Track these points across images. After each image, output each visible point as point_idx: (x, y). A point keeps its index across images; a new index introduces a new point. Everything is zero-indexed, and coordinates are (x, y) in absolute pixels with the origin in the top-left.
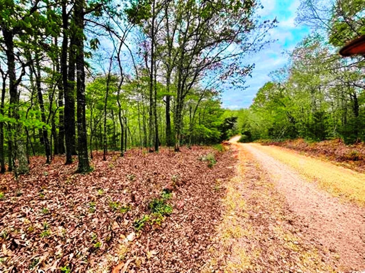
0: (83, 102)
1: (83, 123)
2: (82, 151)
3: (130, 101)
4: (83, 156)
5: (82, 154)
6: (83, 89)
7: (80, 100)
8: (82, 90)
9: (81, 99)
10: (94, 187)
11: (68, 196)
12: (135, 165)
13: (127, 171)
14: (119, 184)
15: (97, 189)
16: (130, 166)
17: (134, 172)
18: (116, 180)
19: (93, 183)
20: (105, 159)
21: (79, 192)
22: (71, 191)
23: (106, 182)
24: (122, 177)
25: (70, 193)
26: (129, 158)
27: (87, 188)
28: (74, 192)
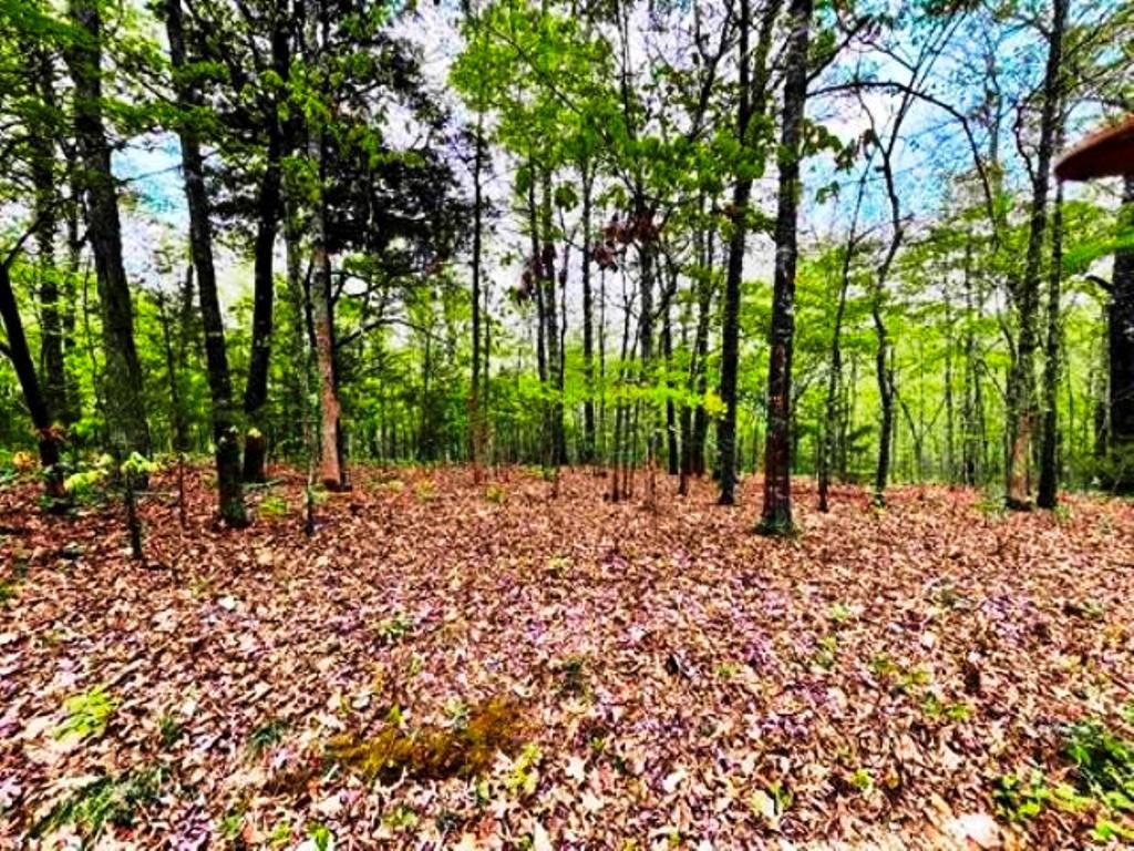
0: (787, 335)
2: (775, 475)
3: (913, 310)
4: (777, 489)
5: (775, 484)
6: (789, 298)
7: (781, 330)
8: (787, 302)
9: (782, 327)
10: (814, 589)
11: (750, 592)
12: (954, 549)
13: (922, 566)
14: (898, 603)
15: (824, 596)
16: (927, 547)
17: (952, 578)
18: (885, 588)
19: (809, 575)
20: (823, 508)
21: (775, 589)
22: (757, 581)
23: (848, 583)
24: (906, 583)
25: (755, 586)
26: (911, 517)
27: (794, 584)
28: (763, 585)
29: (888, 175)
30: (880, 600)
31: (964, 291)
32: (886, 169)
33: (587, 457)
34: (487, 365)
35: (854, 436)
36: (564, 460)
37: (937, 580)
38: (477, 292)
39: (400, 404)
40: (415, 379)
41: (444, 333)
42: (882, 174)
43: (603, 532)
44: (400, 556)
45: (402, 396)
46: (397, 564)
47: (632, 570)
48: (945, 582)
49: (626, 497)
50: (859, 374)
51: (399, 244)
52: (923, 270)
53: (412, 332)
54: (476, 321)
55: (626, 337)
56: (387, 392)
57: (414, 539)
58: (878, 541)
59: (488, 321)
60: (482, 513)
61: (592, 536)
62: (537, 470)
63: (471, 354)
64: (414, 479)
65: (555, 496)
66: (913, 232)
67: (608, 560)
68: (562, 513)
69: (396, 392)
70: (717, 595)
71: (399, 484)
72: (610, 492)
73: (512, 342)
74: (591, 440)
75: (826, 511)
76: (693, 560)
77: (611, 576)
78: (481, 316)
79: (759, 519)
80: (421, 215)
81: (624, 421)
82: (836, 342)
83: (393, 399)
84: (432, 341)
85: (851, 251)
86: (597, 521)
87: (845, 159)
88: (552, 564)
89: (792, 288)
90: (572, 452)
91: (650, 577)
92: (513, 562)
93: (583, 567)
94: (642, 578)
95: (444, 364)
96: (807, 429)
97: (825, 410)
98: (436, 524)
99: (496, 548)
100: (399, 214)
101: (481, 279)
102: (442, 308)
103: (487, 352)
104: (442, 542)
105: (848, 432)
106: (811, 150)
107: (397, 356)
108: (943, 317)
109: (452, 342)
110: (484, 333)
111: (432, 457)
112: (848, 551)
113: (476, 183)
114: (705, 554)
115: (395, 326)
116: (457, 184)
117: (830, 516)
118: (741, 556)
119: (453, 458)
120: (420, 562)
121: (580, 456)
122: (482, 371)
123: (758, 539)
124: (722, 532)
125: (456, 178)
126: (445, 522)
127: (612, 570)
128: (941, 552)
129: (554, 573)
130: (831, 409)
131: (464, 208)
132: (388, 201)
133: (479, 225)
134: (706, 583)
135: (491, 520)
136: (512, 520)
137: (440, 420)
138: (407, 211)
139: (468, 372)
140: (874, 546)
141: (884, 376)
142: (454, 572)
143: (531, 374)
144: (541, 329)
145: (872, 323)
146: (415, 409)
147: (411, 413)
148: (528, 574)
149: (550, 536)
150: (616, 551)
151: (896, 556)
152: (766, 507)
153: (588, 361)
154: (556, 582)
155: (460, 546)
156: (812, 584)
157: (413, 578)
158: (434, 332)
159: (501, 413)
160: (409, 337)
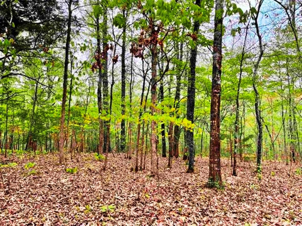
0: (218, 93)
1: (217, 121)
2: (214, 158)
3: (267, 84)
4: (215, 165)
5: (214, 163)
6: (219, 76)
7: (216, 91)
8: (218, 78)
9: (216, 89)
10: (234, 215)
11: (205, 219)
12: (292, 193)
13: (280, 201)
14: (272, 221)
15: (239, 219)
16: (281, 192)
17: (292, 206)
18: (266, 214)
19: (232, 209)
20: (234, 174)
21: (217, 216)
22: (208, 213)
23: (250, 212)
24: (274, 210)
25: (207, 215)
26: (273, 178)
27: (226, 214)
28: (211, 215)
29: (257, 27)
30: (264, 220)
31: (287, 77)
32: (256, 24)
33: (122, 148)
34: (70, 100)
35: (245, 140)
36: (110, 150)
37: (286, 208)
38: (67, 63)
39: (17, 119)
40: (28, 106)
41: (46, 82)
42: (254, 26)
43: (131, 189)
44: (14, 207)
45: (19, 115)
46: (12, 213)
47: (147, 209)
48: (289, 208)
49: (141, 169)
50: (246, 111)
51: (24, 34)
52: (271, 67)
53: (27, 80)
54: (66, 77)
55: (143, 90)
56: (10, 112)
57: (23, 197)
58: (261, 190)
59: (72, 77)
60: (63, 181)
61: (125, 191)
62: (95, 155)
63: (61, 93)
64: (23, 162)
65: (104, 169)
66: (266, 51)
67: (134, 205)
68: (109, 179)
69: (15, 112)
70: (189, 221)
71: (14, 165)
72: (134, 168)
73: (83, 89)
74: (124, 140)
75: (236, 176)
76: (177, 202)
77: (136, 214)
78: (69, 74)
79: (207, 181)
80: (38, 21)
81: (141, 131)
82: (238, 97)
83: (14, 116)
84: (39, 85)
85: (243, 57)
86: (127, 183)
87: (243, 18)
88: (104, 209)
89: (220, 72)
90: (113, 146)
91: (156, 213)
92: (82, 208)
93: (121, 209)
94: (152, 214)
95: (45, 98)
96: (226, 136)
97: (233, 127)
98: (36, 188)
99: (72, 201)
100: (25, 19)
101: (69, 56)
102: (46, 69)
103: (70, 93)
104: (39, 199)
105: (242, 138)
106: (229, 13)
107: (17, 93)
108: (279, 88)
109: (50, 87)
110: (69, 83)
111: (34, 149)
112: (248, 195)
113: (69, 9)
114: (182, 199)
115: (18, 77)
116: (58, 8)
117: (238, 178)
118: (199, 199)
119: (46, 149)
120: (26, 211)
121: (118, 147)
122: (67, 103)
123: (207, 190)
124: (190, 187)
125: (59, 5)
126: (41, 187)
127: (136, 210)
128: (287, 194)
129: (105, 214)
130: (236, 127)
131: (62, 20)
132: (21, 13)
133: (69, 30)
134: (184, 215)
135: (69, 184)
136: (81, 184)
137: (41, 128)
138: (31, 19)
139: (59, 103)
140: (259, 192)
141: (258, 113)
142: (47, 216)
143: (93, 106)
144: (99, 83)
145: (252, 89)
146: (26, 121)
147: (23, 124)
148: (91, 215)
149: (103, 192)
150: (138, 199)
151: (269, 197)
152: (211, 174)
153: (123, 100)
154: (107, 218)
155: (50, 200)
156: (233, 213)
157: (22, 220)
158: (40, 81)
159: (76, 125)
160: (26, 83)
